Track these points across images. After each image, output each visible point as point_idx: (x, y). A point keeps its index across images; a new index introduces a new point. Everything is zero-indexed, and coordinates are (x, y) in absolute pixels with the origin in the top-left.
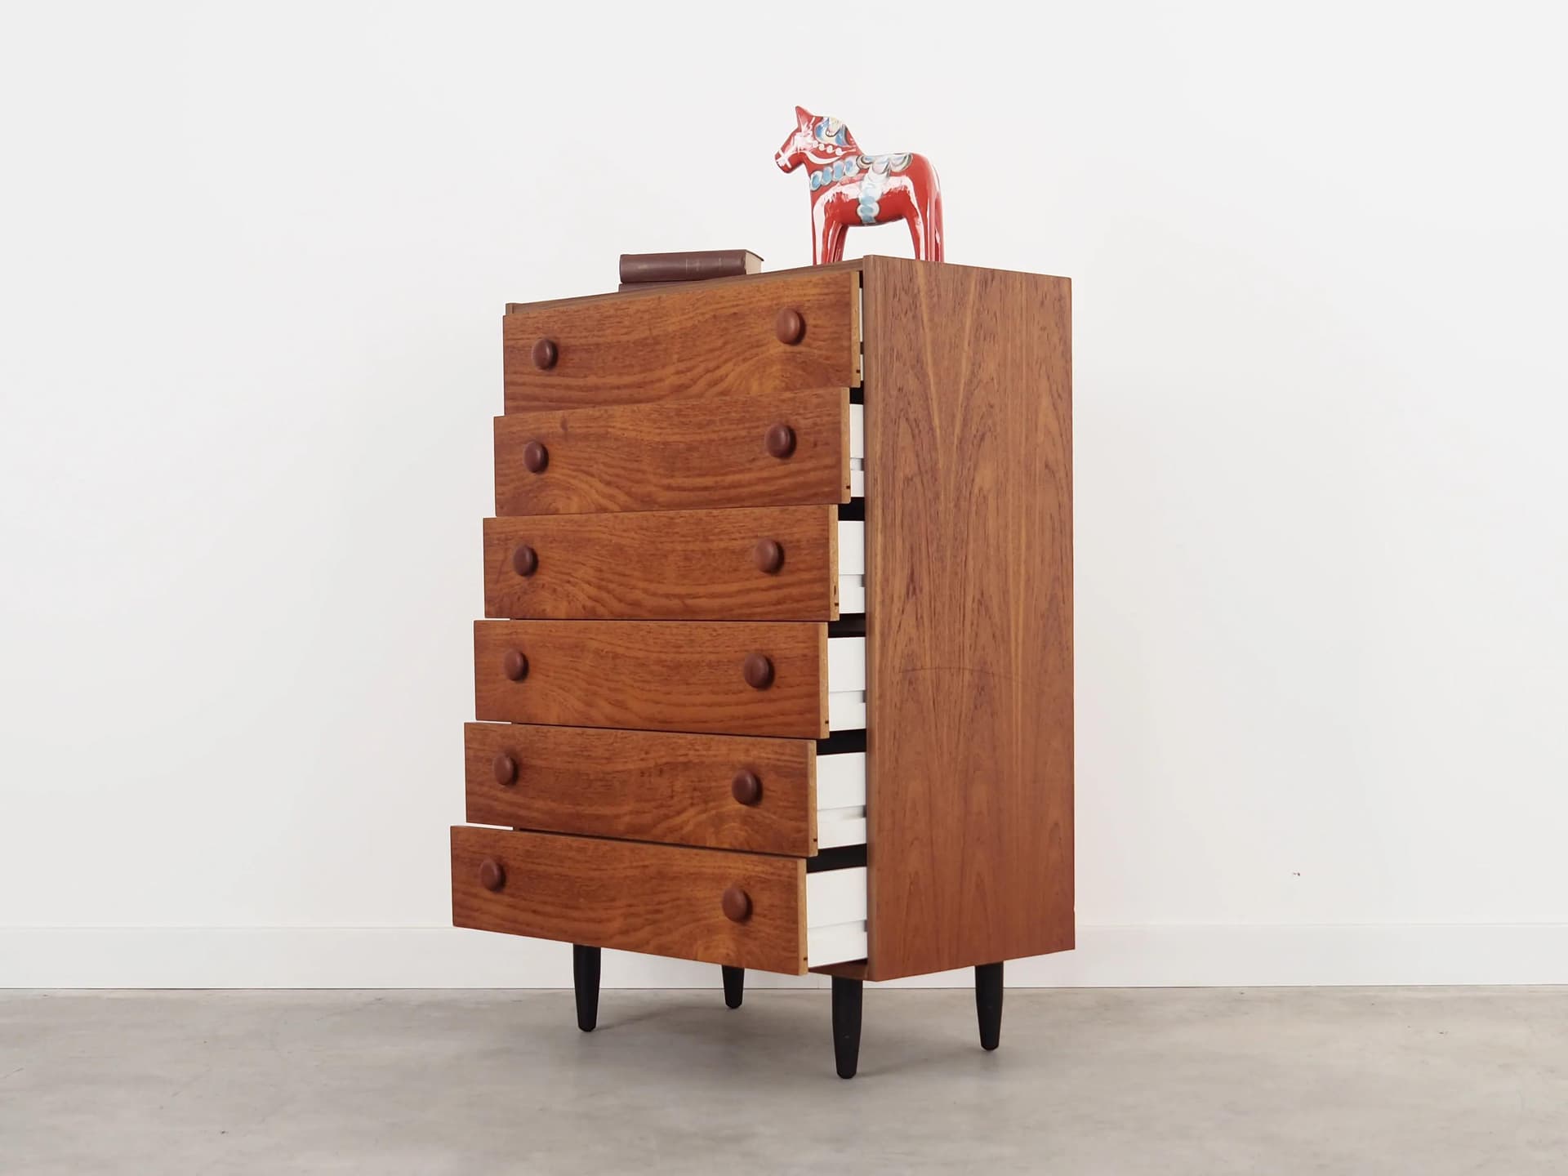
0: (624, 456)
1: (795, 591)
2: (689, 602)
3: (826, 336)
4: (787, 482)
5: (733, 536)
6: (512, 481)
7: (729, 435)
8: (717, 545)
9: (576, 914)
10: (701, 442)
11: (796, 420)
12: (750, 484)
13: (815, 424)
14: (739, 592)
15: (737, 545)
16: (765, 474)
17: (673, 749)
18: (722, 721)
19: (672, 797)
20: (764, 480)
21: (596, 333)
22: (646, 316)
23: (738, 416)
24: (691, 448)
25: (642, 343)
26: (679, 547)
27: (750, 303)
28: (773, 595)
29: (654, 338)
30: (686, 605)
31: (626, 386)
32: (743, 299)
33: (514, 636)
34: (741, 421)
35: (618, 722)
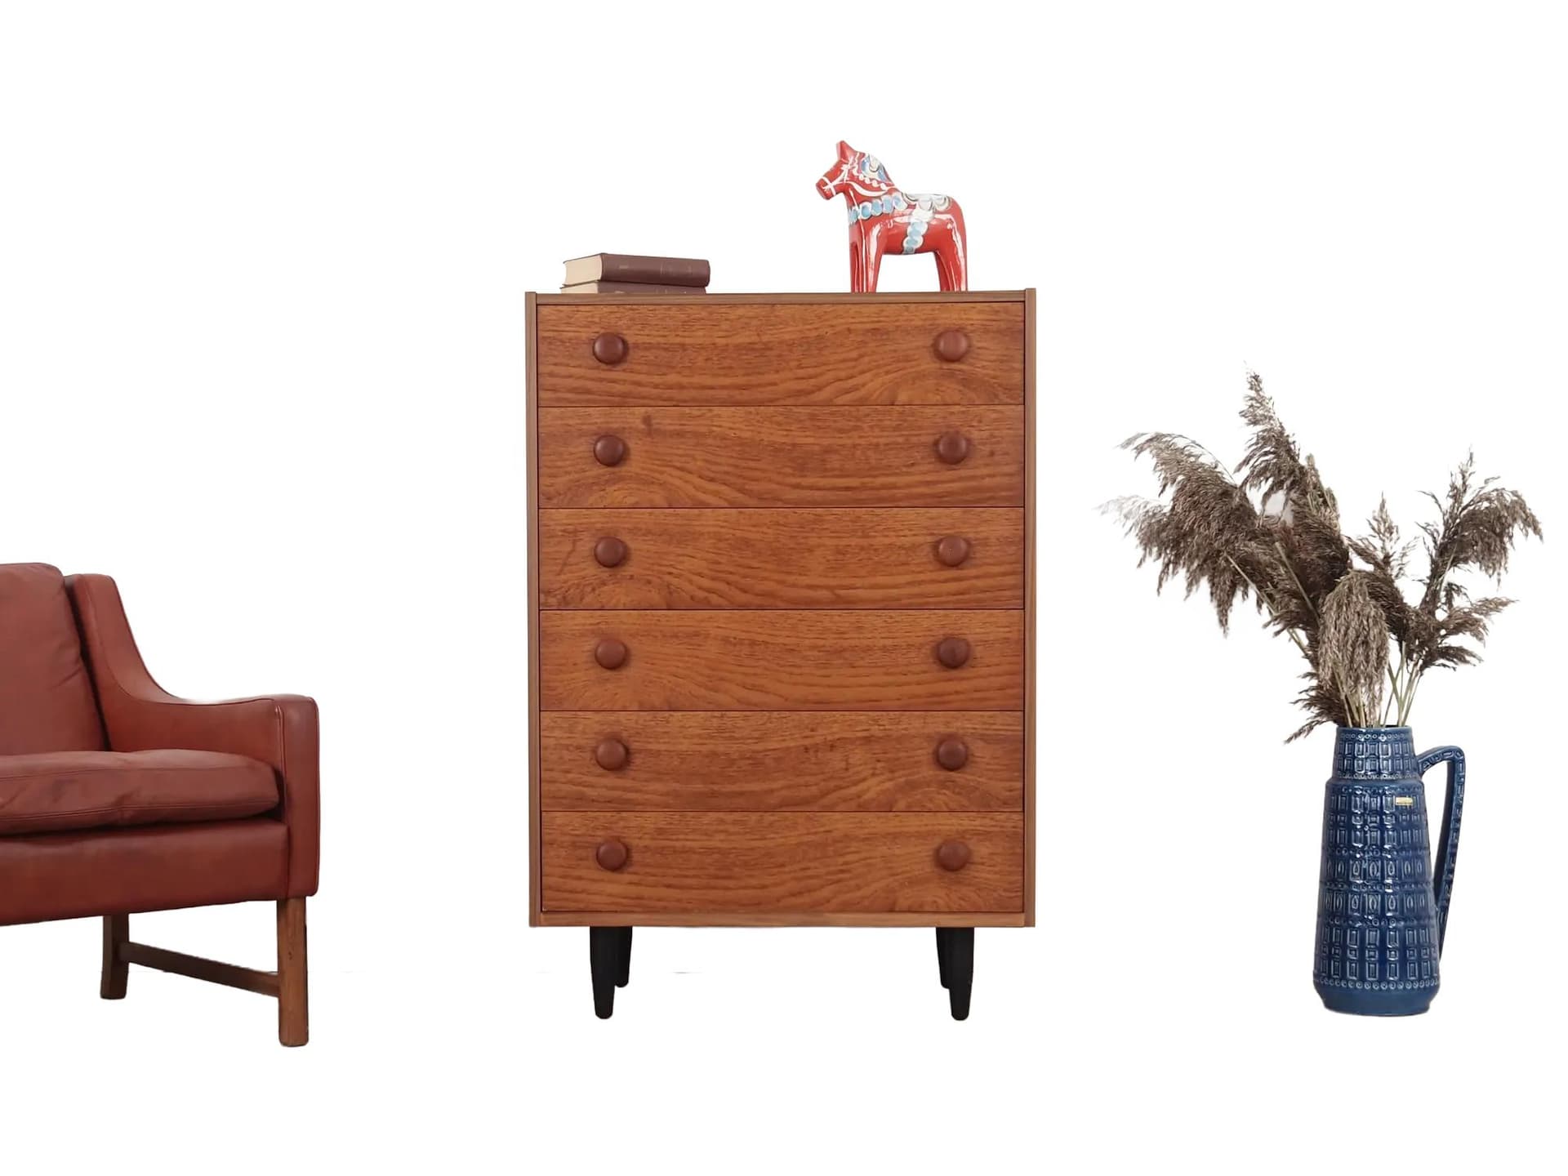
0: (734, 455)
1: (979, 583)
2: (842, 592)
3: (993, 358)
4: (956, 486)
5: (901, 533)
6: (569, 473)
7: (882, 441)
8: (879, 541)
9: (731, 883)
10: (843, 446)
11: (968, 431)
12: (908, 486)
13: (992, 436)
14: (911, 584)
15: (907, 541)
16: (929, 478)
17: (850, 725)
18: (899, 699)
19: (847, 769)
20: (928, 483)
21: (680, 333)
22: (755, 322)
23: (894, 424)
24: (828, 450)
25: (749, 347)
26: (828, 542)
27: (897, 321)
28: (953, 586)
29: (764, 344)
30: (838, 596)
31: (723, 387)
32: (887, 317)
33: (603, 626)
34: (896, 428)
35: (756, 705)
